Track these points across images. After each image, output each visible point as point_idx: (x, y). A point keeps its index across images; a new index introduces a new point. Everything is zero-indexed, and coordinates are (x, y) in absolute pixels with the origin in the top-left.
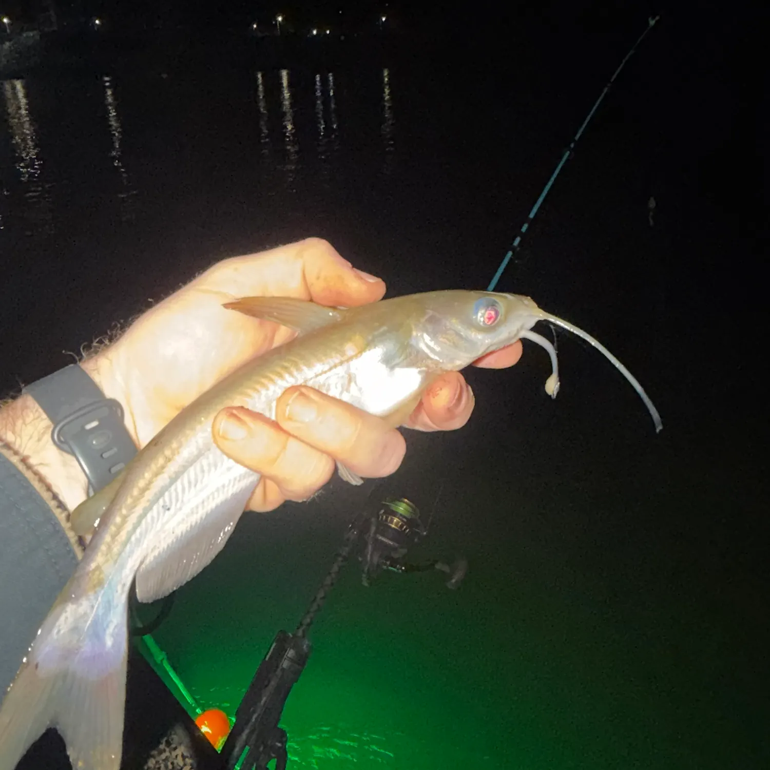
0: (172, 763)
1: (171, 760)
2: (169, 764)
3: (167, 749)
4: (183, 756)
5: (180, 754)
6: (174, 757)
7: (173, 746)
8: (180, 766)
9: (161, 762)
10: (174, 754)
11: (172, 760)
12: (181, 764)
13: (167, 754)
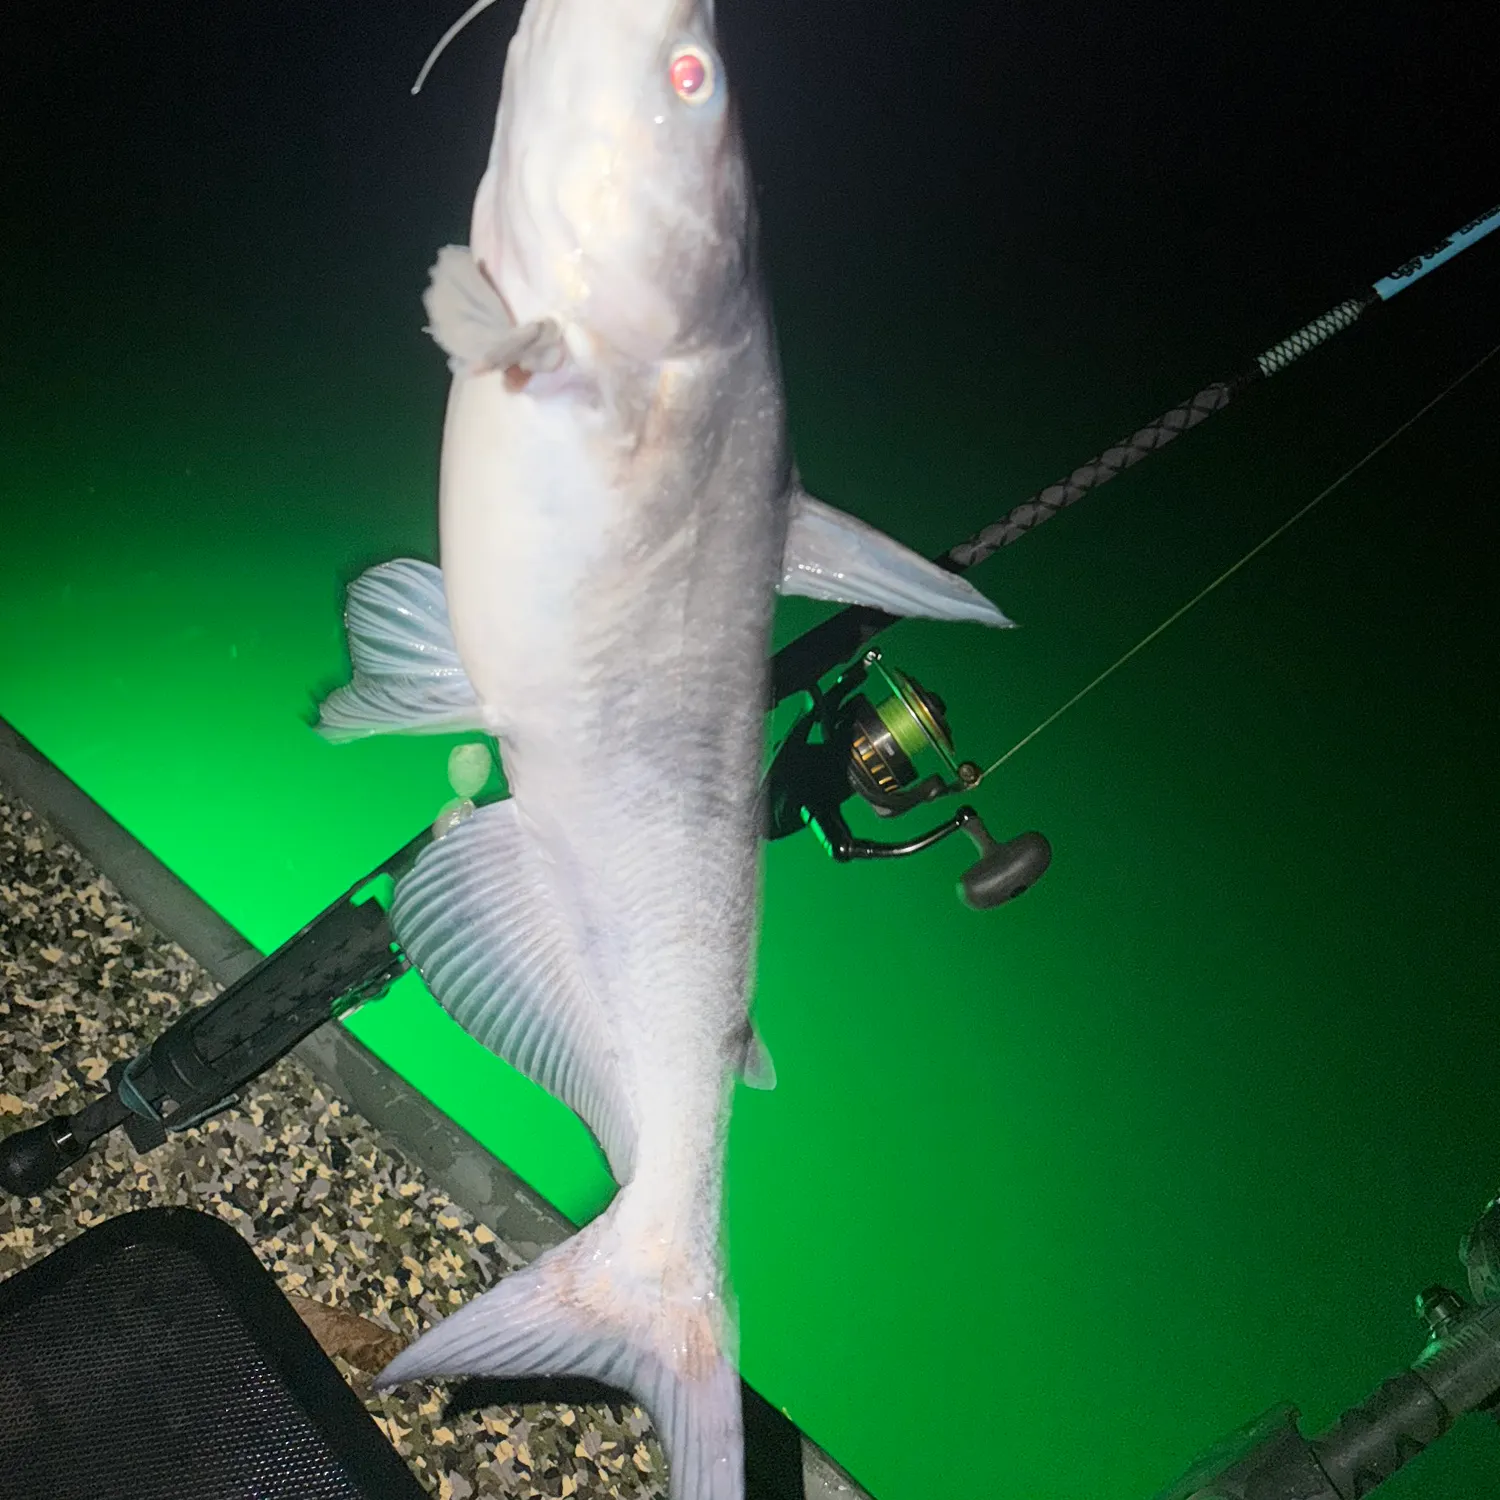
0: (80, 912)
1: (76, 906)
2: (72, 912)
3: (67, 887)
4: (103, 897)
5: (97, 894)
6: (83, 900)
7: (79, 880)
8: (99, 917)
9: (52, 908)
10: (82, 895)
11: (80, 906)
12: (102, 913)
13: (67, 894)
